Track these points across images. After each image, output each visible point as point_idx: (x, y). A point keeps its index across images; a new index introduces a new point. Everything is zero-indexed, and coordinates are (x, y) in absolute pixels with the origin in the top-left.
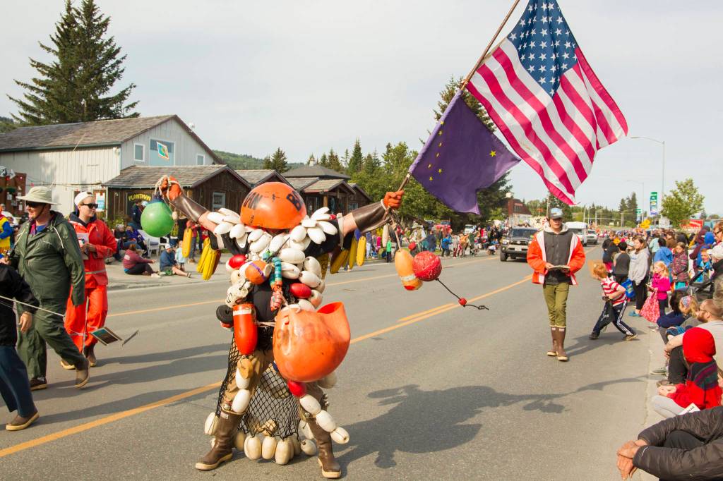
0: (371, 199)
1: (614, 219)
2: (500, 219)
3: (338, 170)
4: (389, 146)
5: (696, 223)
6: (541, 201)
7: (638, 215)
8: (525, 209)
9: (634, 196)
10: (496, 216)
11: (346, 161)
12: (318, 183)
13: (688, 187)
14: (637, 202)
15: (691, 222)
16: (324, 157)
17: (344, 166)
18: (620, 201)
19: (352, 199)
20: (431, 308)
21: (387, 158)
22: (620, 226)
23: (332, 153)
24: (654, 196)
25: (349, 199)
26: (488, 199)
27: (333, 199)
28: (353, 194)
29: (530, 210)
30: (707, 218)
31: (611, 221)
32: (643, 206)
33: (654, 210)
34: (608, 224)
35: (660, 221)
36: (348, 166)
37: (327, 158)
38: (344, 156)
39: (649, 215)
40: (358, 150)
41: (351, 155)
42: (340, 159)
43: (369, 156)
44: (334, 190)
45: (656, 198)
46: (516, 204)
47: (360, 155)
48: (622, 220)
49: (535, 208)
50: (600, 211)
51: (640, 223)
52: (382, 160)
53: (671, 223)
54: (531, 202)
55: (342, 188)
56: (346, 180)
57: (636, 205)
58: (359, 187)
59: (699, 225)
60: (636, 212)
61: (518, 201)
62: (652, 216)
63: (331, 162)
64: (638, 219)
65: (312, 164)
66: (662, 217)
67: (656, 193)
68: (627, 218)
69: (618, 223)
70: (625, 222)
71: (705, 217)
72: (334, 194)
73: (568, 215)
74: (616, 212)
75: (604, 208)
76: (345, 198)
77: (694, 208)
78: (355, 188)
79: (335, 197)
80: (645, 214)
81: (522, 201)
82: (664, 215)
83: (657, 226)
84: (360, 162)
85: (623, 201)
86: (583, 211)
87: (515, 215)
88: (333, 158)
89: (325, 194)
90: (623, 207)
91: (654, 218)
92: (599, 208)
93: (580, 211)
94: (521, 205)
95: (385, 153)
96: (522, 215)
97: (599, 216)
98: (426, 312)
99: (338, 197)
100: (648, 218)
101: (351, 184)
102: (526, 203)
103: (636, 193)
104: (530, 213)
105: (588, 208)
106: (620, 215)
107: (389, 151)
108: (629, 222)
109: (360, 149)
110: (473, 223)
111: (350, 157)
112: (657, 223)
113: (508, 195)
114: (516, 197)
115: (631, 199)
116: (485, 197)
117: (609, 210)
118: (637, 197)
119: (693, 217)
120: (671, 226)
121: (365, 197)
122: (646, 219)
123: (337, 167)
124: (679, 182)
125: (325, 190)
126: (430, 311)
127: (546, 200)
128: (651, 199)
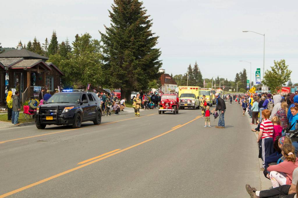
0: (63, 74)
1: (232, 87)
2: (156, 88)
3: (39, 53)
4: (77, 36)
5: (286, 89)
6: (183, 76)
7: (248, 84)
8: (173, 81)
9: (245, 71)
10: (153, 85)
11: (46, 47)
12: (22, 62)
13: (282, 65)
14: (247, 76)
15: (283, 89)
16: (30, 43)
17: (45, 50)
18: (235, 75)
19: (49, 74)
20: (103, 153)
21: (75, 45)
22: (236, 91)
23: (35, 40)
24: (258, 71)
25: (47, 74)
26: (147, 73)
27: (34, 74)
28: (49, 70)
29: (176, 81)
30: (293, 86)
31: (230, 88)
32: (251, 78)
33: (259, 81)
34: (228, 91)
35: (262, 88)
36: (47, 50)
37: (32, 44)
38: (45, 43)
39: (255, 84)
40: (54, 38)
41: (49, 42)
42: (42, 45)
43: (63, 43)
44: (35, 67)
45: (259, 72)
46: (166, 77)
47: (57, 42)
48: (237, 87)
49: (179, 80)
50: (223, 81)
51: (249, 89)
52: (72, 46)
53: (269, 89)
54: (176, 76)
55: (41, 66)
56: (45, 60)
57: (247, 78)
58: (54, 66)
59: (288, 90)
60: (246, 82)
61: (168, 75)
62: (257, 84)
63: (35, 47)
64: (248, 87)
65: (20, 48)
66: (263, 85)
67: (260, 69)
68: (240, 86)
69: (234, 90)
70: (239, 89)
71: (291, 85)
72: (34, 70)
73: (201, 85)
74: (234, 82)
75: (225, 79)
76: (43, 73)
77: (285, 79)
78: (51, 66)
79: (36, 73)
80: (252, 83)
81: (170, 75)
82: (265, 84)
83: (260, 91)
84: (57, 47)
85: (237, 74)
86: (212, 82)
87: (166, 85)
88: (37, 45)
89: (28, 70)
90: (237, 79)
91: (258, 86)
92: (222, 79)
93: (209, 82)
94: (170, 78)
95: (74, 41)
96: (170, 85)
97: (222, 85)
98: (100, 156)
99: (38, 72)
100: (255, 86)
101: (48, 63)
102: (173, 77)
103: (246, 70)
104: (176, 84)
105: (214, 79)
106: (236, 84)
107: (77, 40)
108: (242, 89)
109: (56, 38)
110: (136, 91)
111: (49, 44)
112: (260, 89)
113: (160, 71)
114: (166, 73)
115: (242, 73)
116: (145, 72)
117: (228, 81)
118: (247, 72)
119: (284, 85)
120: (270, 91)
121: (59, 72)
122: (253, 87)
123: (39, 51)
124: (276, 62)
125: (28, 67)
126: (102, 155)
127: (187, 74)
128: (256, 73)
